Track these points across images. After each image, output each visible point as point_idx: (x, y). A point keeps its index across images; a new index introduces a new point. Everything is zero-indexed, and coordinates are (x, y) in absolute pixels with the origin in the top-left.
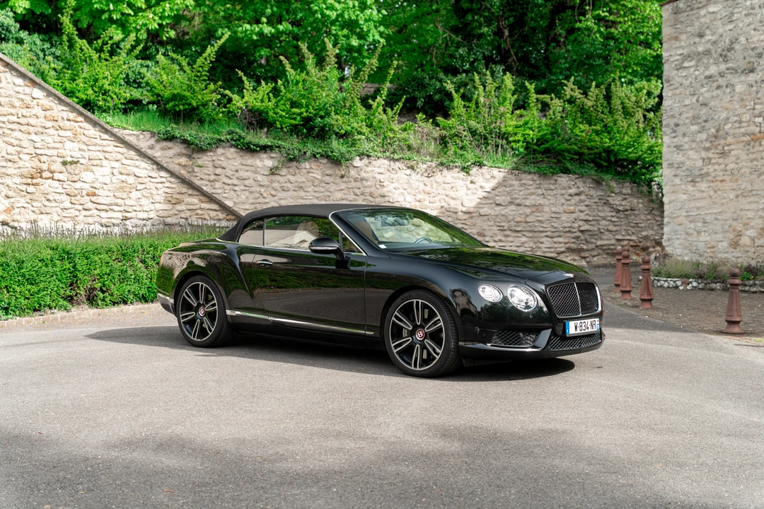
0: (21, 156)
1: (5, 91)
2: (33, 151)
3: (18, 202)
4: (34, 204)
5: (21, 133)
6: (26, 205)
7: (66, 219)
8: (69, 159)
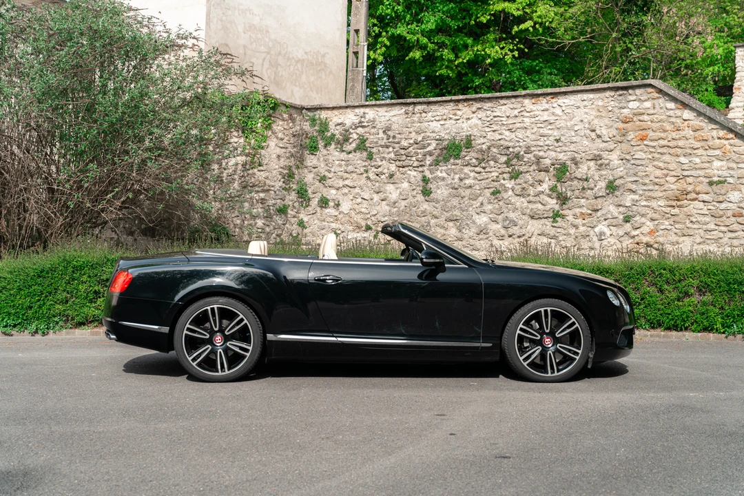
0: (667, 179)
1: (657, 116)
2: (679, 172)
3: (662, 224)
4: (676, 226)
5: (669, 156)
6: (670, 227)
7: (709, 242)
8: (716, 179)
